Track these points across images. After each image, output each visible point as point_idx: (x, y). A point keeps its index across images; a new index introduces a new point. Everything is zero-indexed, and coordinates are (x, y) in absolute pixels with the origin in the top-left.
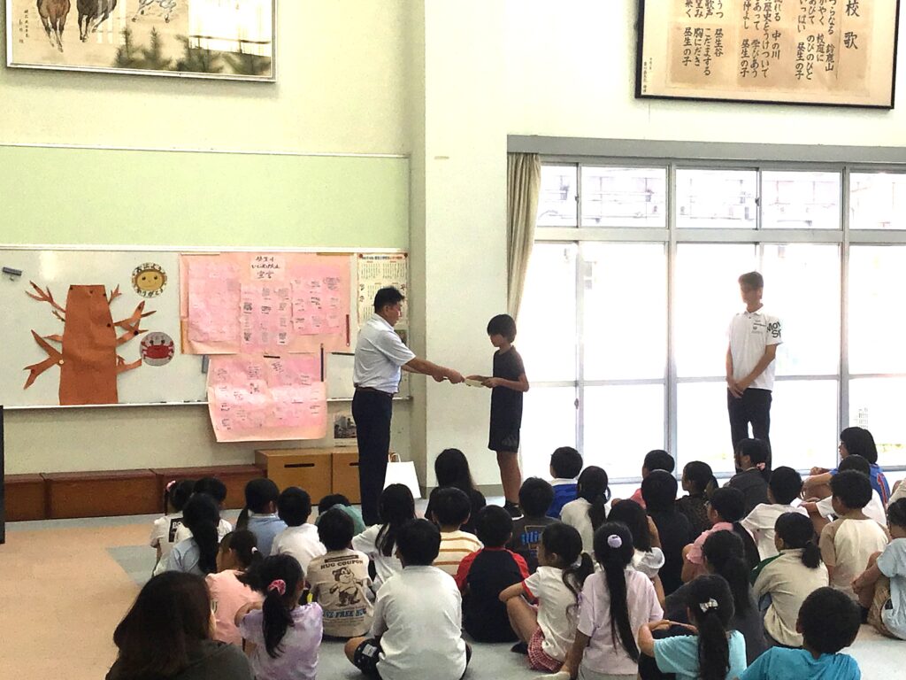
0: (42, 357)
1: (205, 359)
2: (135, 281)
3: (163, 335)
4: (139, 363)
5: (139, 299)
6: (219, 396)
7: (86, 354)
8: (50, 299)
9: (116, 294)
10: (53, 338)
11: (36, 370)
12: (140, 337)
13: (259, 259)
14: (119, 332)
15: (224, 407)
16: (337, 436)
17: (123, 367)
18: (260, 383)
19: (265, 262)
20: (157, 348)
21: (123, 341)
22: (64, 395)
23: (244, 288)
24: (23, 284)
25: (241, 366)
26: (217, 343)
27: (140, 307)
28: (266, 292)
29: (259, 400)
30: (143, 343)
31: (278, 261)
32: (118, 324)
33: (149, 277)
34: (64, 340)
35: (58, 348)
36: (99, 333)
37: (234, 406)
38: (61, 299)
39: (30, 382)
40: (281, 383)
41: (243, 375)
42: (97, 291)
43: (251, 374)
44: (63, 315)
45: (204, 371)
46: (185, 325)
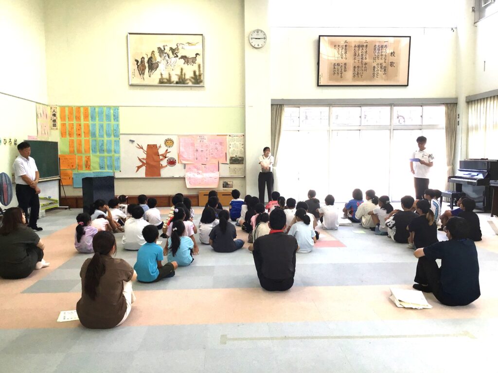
0: (141, 164)
1: (185, 165)
2: (165, 143)
3: (173, 158)
4: (167, 166)
5: (166, 148)
6: (188, 175)
7: (152, 163)
8: (142, 148)
9: (160, 147)
10: (143, 159)
11: (139, 168)
12: (167, 159)
13: (200, 137)
14: (161, 157)
15: (190, 178)
16: (223, 187)
17: (162, 167)
18: (200, 172)
19: (201, 137)
20: (172, 162)
21: (162, 160)
22: (146, 174)
23: (195, 145)
24: (135, 144)
25: (195, 167)
26: (188, 160)
27: (167, 150)
28: (202, 146)
29: (199, 176)
30: (168, 160)
31: (206, 137)
32: (161, 155)
33: (169, 142)
34: (146, 159)
35: (145, 161)
36: (156, 157)
37: (193, 178)
38: (145, 148)
39: (137, 170)
40: (206, 172)
41: (196, 170)
42: (155, 146)
43: (198, 169)
44: (146, 153)
45: (185, 168)
46: (179, 156)
